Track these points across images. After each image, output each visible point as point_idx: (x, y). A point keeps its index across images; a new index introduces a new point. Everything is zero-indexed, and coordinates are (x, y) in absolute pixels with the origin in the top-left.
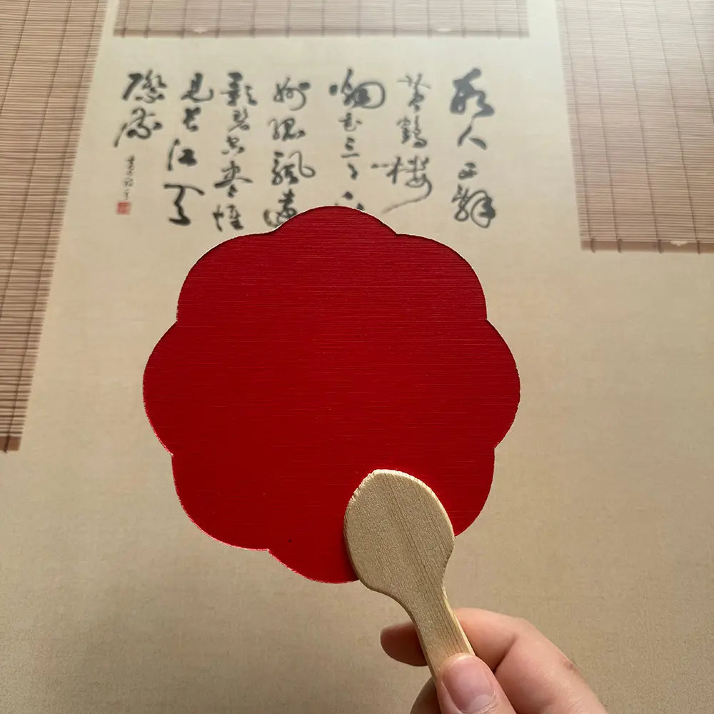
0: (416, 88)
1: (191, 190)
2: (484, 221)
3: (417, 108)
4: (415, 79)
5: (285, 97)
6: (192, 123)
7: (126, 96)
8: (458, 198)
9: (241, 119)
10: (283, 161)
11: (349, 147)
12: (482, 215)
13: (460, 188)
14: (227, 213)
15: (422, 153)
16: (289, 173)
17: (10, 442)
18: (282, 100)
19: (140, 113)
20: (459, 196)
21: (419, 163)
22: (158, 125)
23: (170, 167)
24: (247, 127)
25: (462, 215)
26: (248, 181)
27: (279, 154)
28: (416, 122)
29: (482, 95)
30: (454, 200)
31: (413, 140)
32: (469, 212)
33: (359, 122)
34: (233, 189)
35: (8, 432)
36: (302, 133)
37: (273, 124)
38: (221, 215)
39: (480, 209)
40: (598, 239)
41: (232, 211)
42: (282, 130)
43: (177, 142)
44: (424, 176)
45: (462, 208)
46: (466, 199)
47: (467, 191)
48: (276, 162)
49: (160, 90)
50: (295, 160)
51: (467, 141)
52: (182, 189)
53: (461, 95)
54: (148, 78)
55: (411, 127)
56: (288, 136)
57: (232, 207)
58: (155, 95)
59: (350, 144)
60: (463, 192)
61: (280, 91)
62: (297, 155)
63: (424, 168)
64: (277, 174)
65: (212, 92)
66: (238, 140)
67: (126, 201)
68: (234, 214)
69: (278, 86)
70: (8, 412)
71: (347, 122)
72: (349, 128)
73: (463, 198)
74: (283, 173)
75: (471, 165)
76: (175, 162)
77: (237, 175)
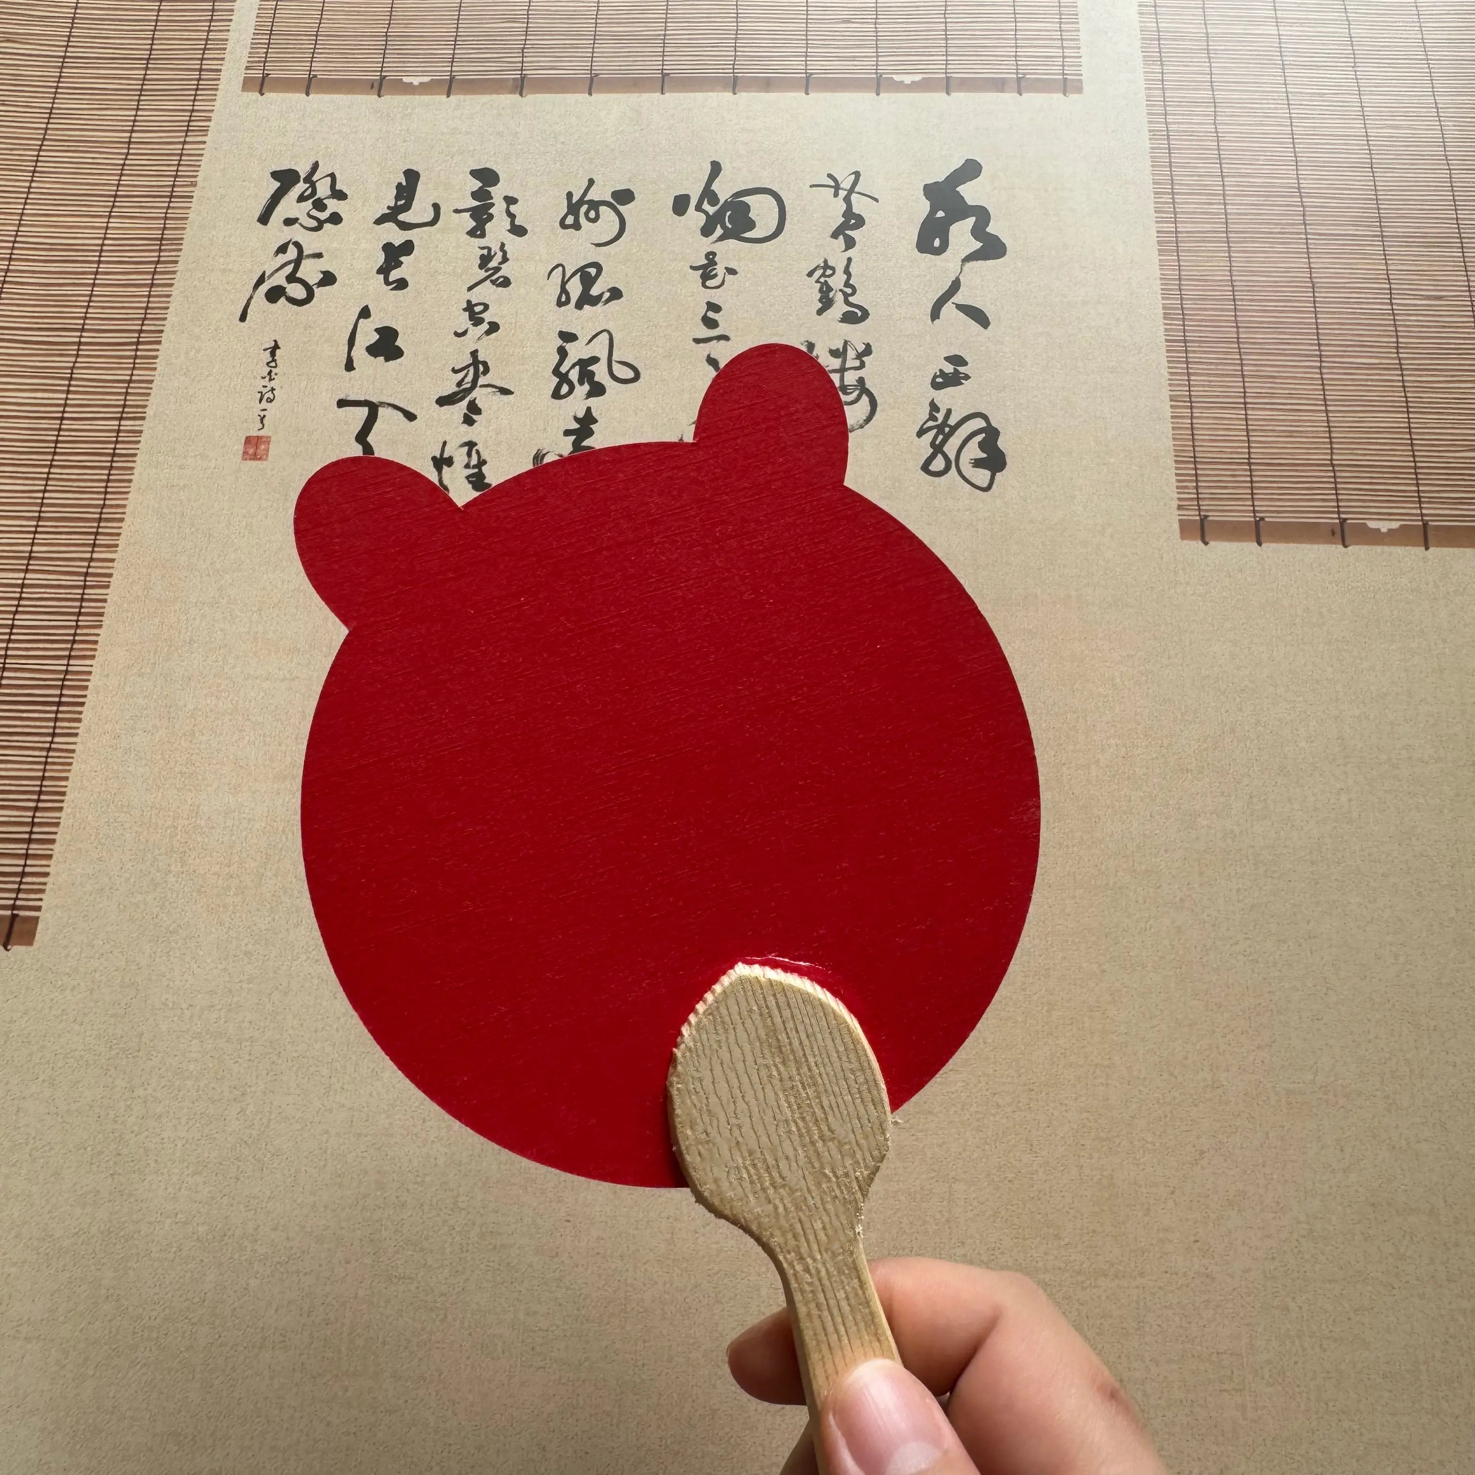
0: (847, 200)
1: (390, 410)
2: (982, 476)
3: (850, 243)
4: (846, 184)
5: (582, 220)
6: (394, 275)
7: (264, 219)
8: (930, 429)
9: (493, 264)
10: (576, 351)
11: (710, 323)
12: (978, 463)
13: (934, 407)
14: (460, 456)
15: (857, 335)
16: (586, 376)
17: (17, 926)
18: (577, 226)
19: (292, 252)
20: (931, 424)
21: (851, 354)
22: (328, 279)
23: (349, 366)
24: (506, 283)
25: (938, 464)
26: (505, 391)
27: (568, 337)
28: (847, 272)
29: (982, 215)
30: (921, 433)
31: (839, 308)
32: (952, 457)
33: (732, 271)
34: (473, 408)
35: (14, 907)
36: (616, 294)
37: (558, 273)
38: (449, 462)
39: (973, 451)
40: (1214, 517)
41: (469, 454)
42: (575, 288)
43: (365, 313)
44: (861, 381)
45: (937, 449)
46: (946, 430)
47: (949, 412)
48: (563, 353)
49: (333, 205)
50: (599, 348)
51: (948, 309)
52: (373, 408)
53: (940, 214)
54: (308, 179)
55: (837, 281)
56: (587, 300)
57: (471, 445)
58: (323, 216)
59: (711, 314)
60: (940, 416)
61: (573, 208)
62: (604, 338)
63: (862, 365)
64: (563, 378)
65: (436, 207)
66: (486, 307)
67: (261, 433)
68: (474, 461)
69: (570, 195)
70: (13, 865)
71: (707, 271)
72: (709, 283)
73: (940, 428)
74: (574, 375)
75: (957, 360)
76: (359, 353)
77: (482, 381)
